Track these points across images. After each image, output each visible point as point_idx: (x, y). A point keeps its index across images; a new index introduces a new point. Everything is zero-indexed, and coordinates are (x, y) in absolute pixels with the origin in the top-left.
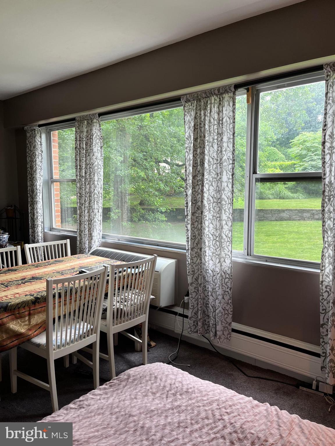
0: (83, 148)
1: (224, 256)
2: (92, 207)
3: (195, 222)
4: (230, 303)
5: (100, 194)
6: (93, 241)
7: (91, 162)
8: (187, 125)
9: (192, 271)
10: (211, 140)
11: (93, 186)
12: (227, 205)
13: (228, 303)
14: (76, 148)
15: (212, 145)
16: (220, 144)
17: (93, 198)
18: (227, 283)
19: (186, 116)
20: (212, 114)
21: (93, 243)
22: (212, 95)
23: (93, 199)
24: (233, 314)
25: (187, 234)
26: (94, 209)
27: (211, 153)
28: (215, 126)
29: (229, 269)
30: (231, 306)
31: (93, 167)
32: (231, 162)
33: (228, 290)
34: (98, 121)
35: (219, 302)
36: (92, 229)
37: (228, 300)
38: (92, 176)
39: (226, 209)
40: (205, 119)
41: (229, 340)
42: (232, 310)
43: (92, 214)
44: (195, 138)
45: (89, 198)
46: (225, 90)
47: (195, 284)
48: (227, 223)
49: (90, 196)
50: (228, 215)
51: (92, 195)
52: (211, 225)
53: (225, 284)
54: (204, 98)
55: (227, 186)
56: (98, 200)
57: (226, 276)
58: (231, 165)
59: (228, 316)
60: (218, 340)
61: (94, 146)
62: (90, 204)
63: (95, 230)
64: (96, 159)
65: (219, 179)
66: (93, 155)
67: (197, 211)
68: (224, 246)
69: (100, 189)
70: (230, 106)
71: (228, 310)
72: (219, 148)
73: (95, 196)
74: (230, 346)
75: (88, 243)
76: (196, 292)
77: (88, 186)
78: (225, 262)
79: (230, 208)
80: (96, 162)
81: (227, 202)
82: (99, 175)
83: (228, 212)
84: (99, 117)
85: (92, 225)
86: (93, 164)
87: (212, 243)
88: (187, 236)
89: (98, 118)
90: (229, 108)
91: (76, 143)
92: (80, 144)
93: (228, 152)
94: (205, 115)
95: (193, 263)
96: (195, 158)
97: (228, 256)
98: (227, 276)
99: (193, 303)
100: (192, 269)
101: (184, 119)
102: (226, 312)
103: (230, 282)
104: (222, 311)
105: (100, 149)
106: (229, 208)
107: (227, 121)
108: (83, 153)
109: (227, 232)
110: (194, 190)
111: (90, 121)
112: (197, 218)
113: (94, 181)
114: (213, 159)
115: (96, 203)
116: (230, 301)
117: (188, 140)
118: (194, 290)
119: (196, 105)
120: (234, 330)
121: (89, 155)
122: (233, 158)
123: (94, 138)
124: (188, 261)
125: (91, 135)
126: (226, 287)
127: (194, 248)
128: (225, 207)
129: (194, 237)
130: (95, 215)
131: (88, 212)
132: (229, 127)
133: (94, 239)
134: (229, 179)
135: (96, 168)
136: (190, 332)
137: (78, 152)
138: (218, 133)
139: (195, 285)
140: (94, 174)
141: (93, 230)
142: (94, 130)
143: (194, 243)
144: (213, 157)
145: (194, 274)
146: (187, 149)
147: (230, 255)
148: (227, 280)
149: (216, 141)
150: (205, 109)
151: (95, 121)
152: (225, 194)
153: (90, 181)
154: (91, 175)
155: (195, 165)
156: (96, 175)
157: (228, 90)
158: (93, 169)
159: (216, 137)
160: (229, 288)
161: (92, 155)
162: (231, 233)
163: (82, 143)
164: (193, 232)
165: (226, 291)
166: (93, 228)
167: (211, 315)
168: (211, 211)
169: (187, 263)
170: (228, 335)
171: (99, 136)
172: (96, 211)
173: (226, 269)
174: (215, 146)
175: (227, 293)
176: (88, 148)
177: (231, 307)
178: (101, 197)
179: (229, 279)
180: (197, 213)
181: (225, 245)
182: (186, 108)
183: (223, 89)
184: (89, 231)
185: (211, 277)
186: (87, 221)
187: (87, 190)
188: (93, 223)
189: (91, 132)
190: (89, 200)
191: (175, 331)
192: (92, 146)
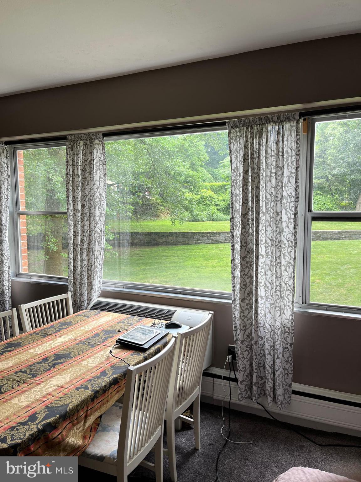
0: (78, 175)
1: (283, 307)
2: (92, 249)
3: (246, 268)
4: (291, 361)
5: (103, 233)
6: (93, 291)
7: (91, 193)
8: (233, 154)
9: (243, 327)
10: (269, 174)
11: (93, 222)
12: (286, 248)
13: (288, 362)
14: (67, 174)
15: (270, 179)
16: (281, 179)
17: (94, 237)
18: (286, 338)
19: (232, 144)
20: (269, 143)
21: (93, 294)
22: (269, 122)
23: (94, 239)
24: (293, 374)
25: (233, 282)
26: (95, 251)
27: (268, 189)
28: (273, 158)
29: (289, 322)
30: (291, 364)
31: (94, 199)
32: (293, 199)
33: (288, 346)
34: (101, 143)
35: (280, 361)
36: (92, 276)
37: (288, 358)
38: (93, 211)
39: (285, 252)
40: (259, 149)
41: (290, 404)
42: (292, 369)
43: (93, 257)
44: (246, 170)
45: (88, 237)
46: (287, 118)
47: (246, 341)
48: (286, 269)
49: (90, 235)
50: (287, 259)
51: (93, 234)
52: (269, 271)
53: (285, 339)
54: (257, 125)
55: (288, 226)
56: (100, 239)
57: (285, 330)
58: (293, 203)
59: (288, 376)
60: (280, 406)
61: (95, 173)
62: (89, 245)
63: (96, 278)
64: (97, 189)
65: (279, 219)
66: (94, 184)
67: (247, 254)
68: (284, 296)
69: (102, 226)
70: (291, 136)
71: (287, 370)
72: (280, 183)
73: (96, 235)
74: (289, 411)
75: (86, 295)
76: (248, 351)
77: (87, 223)
78: (284, 314)
79: (291, 251)
80: (97, 193)
81: (287, 245)
82: (102, 209)
83: (287, 256)
84: (104, 137)
85: (92, 272)
86: (94, 196)
87: (271, 293)
88: (232, 284)
89: (101, 139)
90: (291, 139)
91: (67, 169)
92: (73, 170)
93: (289, 188)
94: (259, 144)
95: (244, 317)
96: (246, 193)
97: (288, 308)
98: (287, 330)
99: (245, 365)
100: (243, 324)
101: (229, 147)
102: (286, 371)
103: (290, 336)
104: (283, 371)
105: (103, 177)
106: (289, 251)
107: (288, 153)
108: (78, 181)
109: (287, 280)
110: (244, 230)
111: (89, 142)
112: (247, 263)
113: (95, 216)
114: (271, 195)
115: (97, 243)
116: (290, 359)
117: (236, 172)
118: (245, 349)
119: (246, 132)
120: (294, 392)
121: (88, 184)
122: (296, 195)
123: (95, 163)
124: (234, 314)
125: (91, 160)
126: (286, 342)
127: (244, 299)
128: (284, 250)
129: (244, 286)
130: (97, 258)
131: (87, 255)
132: (291, 160)
133: (95, 289)
134: (290, 218)
135: (97, 200)
136: (241, 399)
137: (69, 179)
138: (277, 166)
139: (246, 343)
140: (95, 208)
141: (93, 278)
142: (95, 153)
143: (244, 293)
144: (271, 193)
145: (245, 330)
146: (234, 183)
147: (291, 306)
148: (286, 335)
149: (274, 175)
150: (260, 138)
151: (97, 142)
152: (284, 236)
153: (90, 217)
154: (91, 209)
155: (245, 202)
156: (97, 208)
157: (291, 118)
158: (94, 202)
159: (274, 171)
160: (289, 344)
161: (92, 184)
162: (292, 280)
163: (76, 168)
164: (244, 280)
165: (285, 348)
166: (94, 275)
167: (269, 377)
168: (269, 255)
169: (233, 316)
170: (288, 398)
171: (102, 161)
172: (97, 253)
173: (286, 322)
174: (274, 181)
175: (286, 350)
176: (87, 175)
177: (291, 366)
178: (103, 236)
179: (289, 333)
180: (247, 257)
181: (284, 294)
182: (232, 135)
183: (285, 116)
184: (88, 279)
185: (269, 333)
186: (86, 267)
187: (86, 227)
188: (94, 268)
189: (92, 155)
190: (88, 240)
191: (215, 397)
192: (92, 173)
